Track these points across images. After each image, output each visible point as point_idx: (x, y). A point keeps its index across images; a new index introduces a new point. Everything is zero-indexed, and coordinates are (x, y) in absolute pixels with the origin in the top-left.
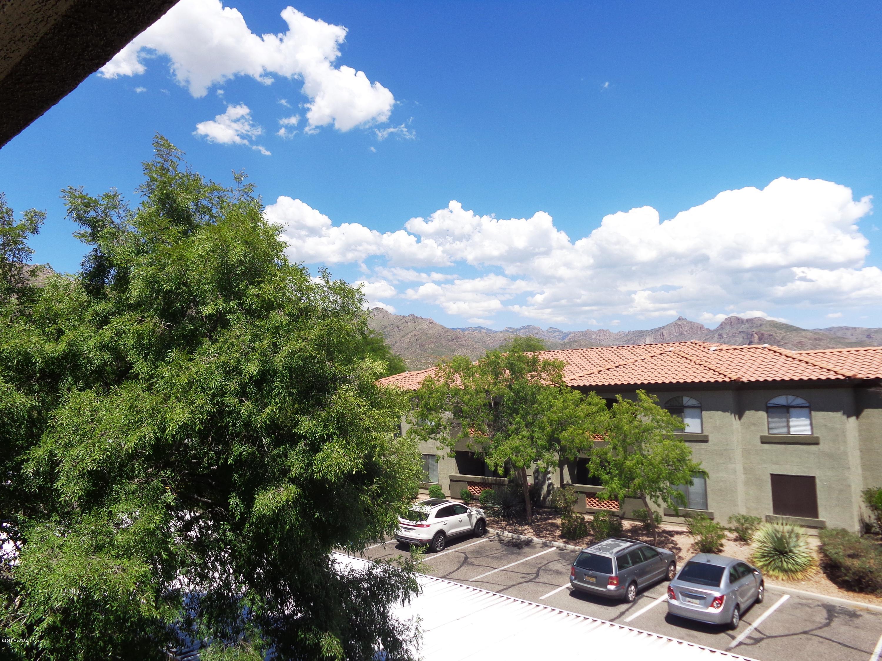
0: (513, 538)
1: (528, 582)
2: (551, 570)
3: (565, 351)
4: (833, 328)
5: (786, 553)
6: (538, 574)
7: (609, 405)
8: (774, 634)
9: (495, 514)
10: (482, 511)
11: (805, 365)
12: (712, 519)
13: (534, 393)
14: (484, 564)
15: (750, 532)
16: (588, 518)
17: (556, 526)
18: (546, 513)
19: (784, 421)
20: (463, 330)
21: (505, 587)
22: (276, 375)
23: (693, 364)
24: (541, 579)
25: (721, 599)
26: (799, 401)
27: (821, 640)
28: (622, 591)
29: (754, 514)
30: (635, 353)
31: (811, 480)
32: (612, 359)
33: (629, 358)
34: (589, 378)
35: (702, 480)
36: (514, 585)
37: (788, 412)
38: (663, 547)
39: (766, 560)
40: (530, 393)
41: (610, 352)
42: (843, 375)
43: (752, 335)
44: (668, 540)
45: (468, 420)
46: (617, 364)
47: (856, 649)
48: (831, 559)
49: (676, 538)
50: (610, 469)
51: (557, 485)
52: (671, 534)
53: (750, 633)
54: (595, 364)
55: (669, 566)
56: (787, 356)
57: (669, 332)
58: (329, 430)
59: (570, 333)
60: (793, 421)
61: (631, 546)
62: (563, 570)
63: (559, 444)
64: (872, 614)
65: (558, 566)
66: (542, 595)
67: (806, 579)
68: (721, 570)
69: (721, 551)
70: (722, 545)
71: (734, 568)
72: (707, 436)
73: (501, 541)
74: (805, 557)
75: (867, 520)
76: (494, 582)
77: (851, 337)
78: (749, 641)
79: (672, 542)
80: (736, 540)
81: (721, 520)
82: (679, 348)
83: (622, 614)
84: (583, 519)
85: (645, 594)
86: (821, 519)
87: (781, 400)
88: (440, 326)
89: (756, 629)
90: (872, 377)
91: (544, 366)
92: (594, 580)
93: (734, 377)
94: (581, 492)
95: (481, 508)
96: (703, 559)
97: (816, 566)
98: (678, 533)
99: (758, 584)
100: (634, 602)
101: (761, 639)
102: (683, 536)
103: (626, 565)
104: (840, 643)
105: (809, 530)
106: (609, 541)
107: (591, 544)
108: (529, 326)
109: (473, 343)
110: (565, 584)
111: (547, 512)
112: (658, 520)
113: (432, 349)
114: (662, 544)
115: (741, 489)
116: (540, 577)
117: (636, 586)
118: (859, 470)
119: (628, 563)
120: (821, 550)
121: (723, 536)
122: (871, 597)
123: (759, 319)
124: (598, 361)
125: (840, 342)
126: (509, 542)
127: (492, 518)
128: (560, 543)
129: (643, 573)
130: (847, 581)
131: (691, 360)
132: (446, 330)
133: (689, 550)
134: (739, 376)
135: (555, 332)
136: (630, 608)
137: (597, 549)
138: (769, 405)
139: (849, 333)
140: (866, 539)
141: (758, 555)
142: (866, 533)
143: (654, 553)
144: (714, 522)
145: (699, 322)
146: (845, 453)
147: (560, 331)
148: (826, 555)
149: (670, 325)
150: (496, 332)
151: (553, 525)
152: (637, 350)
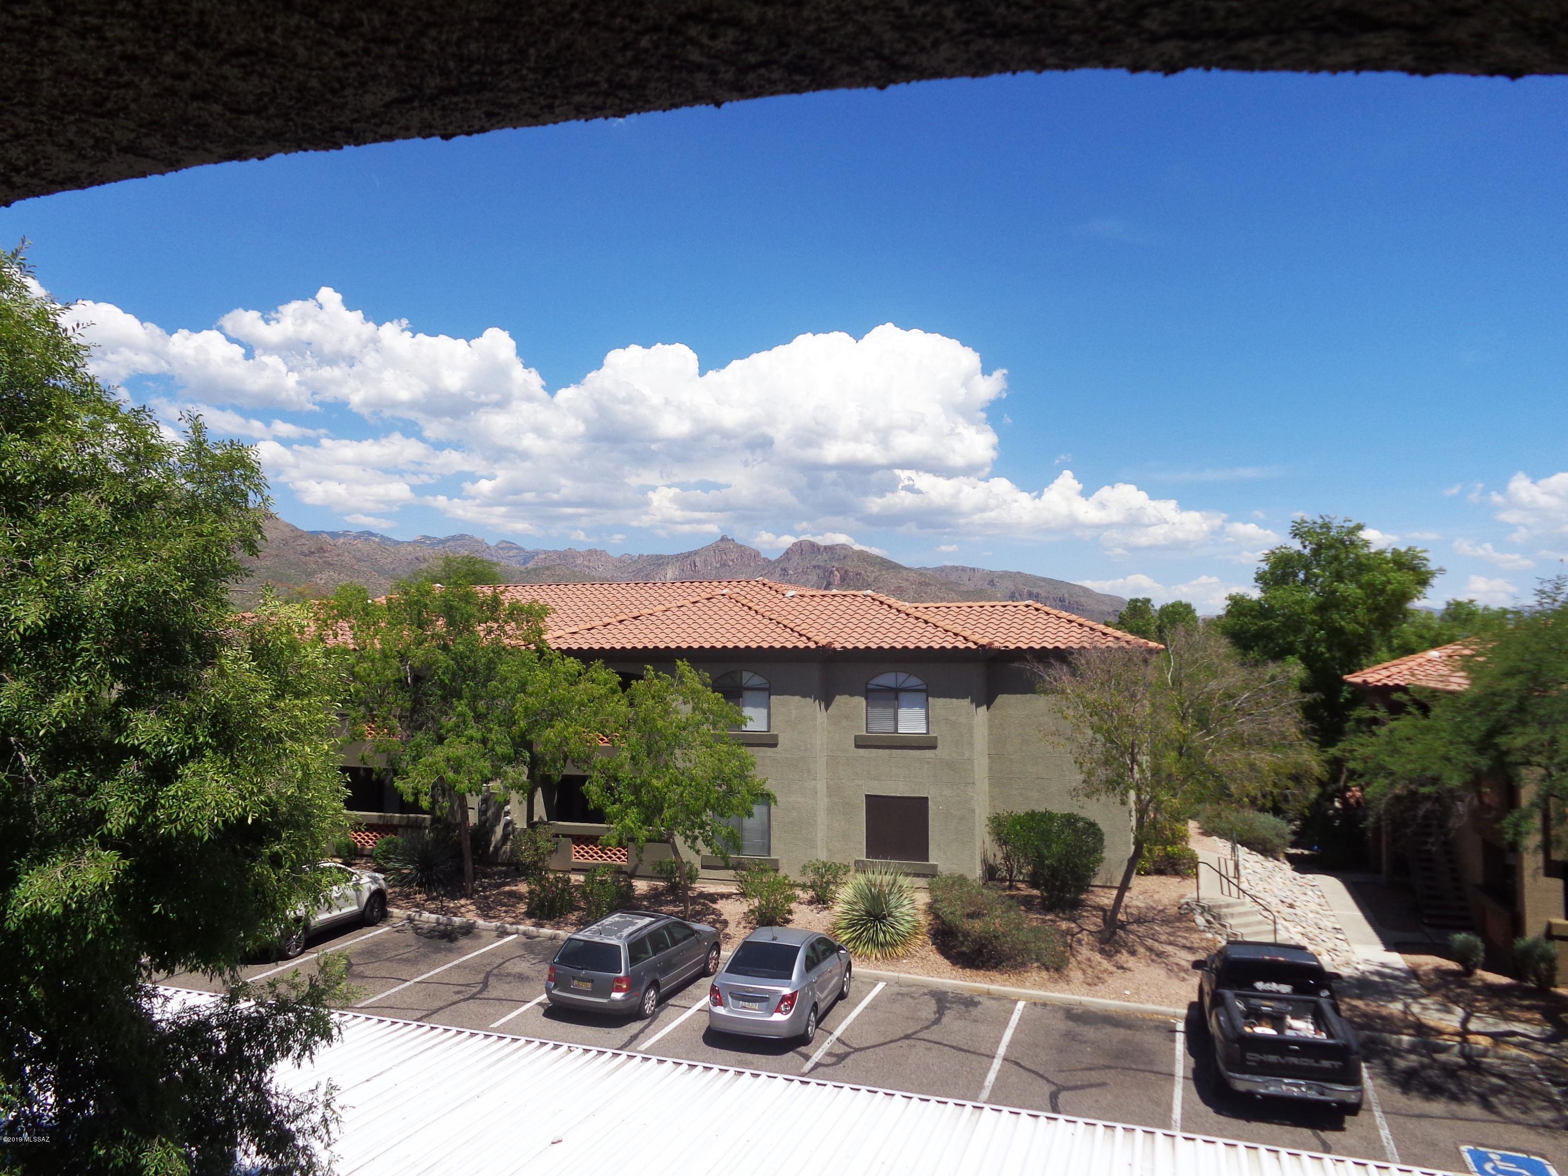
0: (438, 924)
1: (468, 999)
2: (509, 975)
3: (544, 587)
4: (945, 567)
5: (884, 917)
6: (485, 984)
7: (625, 685)
8: (865, 1045)
9: (403, 881)
10: (380, 876)
11: (924, 626)
12: (777, 870)
13: (491, 661)
14: (383, 974)
15: (833, 887)
16: (577, 879)
17: (518, 897)
18: (499, 874)
19: (890, 711)
20: (334, 535)
21: (425, 1013)
22: (83, 626)
23: (759, 617)
24: (492, 993)
25: (791, 999)
26: (914, 681)
27: (929, 1045)
28: (635, 1000)
29: (838, 860)
30: (666, 595)
31: (921, 804)
32: (627, 603)
33: (656, 603)
34: (588, 636)
35: (764, 809)
36: (441, 1008)
37: (897, 698)
38: (699, 921)
39: (855, 931)
40: (483, 660)
41: (624, 592)
42: (975, 643)
43: (832, 572)
44: (708, 909)
45: (362, 709)
46: (636, 614)
47: (974, 1053)
48: (943, 922)
49: (720, 905)
50: (620, 793)
51: (521, 824)
52: (713, 898)
53: (831, 1047)
54: (598, 611)
55: (710, 951)
56: (899, 611)
57: (705, 561)
58: (196, 739)
59: (537, 553)
60: (903, 713)
61: (652, 923)
62: (532, 974)
63: (531, 752)
64: (994, 999)
65: (522, 967)
66: (494, 1022)
67: (909, 955)
68: (792, 952)
69: (788, 921)
70: (790, 912)
71: (812, 947)
72: (776, 736)
73: (417, 930)
74: (908, 922)
75: (991, 861)
76: (404, 1006)
77: (967, 582)
78: (830, 1060)
79: (714, 912)
80: (810, 903)
81: (790, 871)
82: (737, 590)
83: (634, 1038)
84: (569, 880)
85: (670, 1002)
86: (932, 862)
87: (887, 679)
88: (288, 525)
89: (838, 1039)
90: (1012, 647)
91: (511, 613)
92: (588, 986)
93: (823, 642)
94: (564, 836)
95: (375, 871)
96: (764, 936)
97: (923, 934)
98: (723, 896)
99: (844, 969)
100: (654, 1016)
101: (847, 1055)
102: (729, 901)
103: (643, 955)
104: (953, 1047)
105: (915, 879)
106: (615, 918)
107: (583, 923)
108: (462, 537)
109: (354, 562)
110: (536, 997)
111: (501, 872)
112: (692, 877)
113: (268, 569)
114: (698, 916)
115: (822, 819)
116: (490, 988)
117: (657, 992)
118: (986, 787)
119: (647, 953)
120: (931, 909)
121: (791, 898)
122: (994, 974)
123: (843, 547)
124: (603, 607)
125: (952, 590)
126: (432, 930)
127: (397, 889)
128: (527, 926)
129: (668, 967)
130: (963, 953)
131: (756, 612)
132: (298, 534)
133: (739, 923)
134: (829, 640)
135: (510, 549)
136: (646, 1027)
137: (595, 932)
138: (870, 687)
139: (965, 578)
140: (990, 888)
141: (843, 924)
142: (991, 879)
143: (688, 932)
144: (781, 874)
145: (754, 546)
146: (970, 760)
147: (520, 549)
148: (937, 917)
149: (707, 548)
150: (398, 543)
151: (512, 894)
152: (670, 591)
